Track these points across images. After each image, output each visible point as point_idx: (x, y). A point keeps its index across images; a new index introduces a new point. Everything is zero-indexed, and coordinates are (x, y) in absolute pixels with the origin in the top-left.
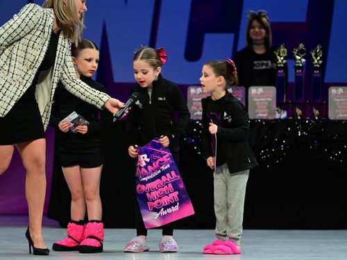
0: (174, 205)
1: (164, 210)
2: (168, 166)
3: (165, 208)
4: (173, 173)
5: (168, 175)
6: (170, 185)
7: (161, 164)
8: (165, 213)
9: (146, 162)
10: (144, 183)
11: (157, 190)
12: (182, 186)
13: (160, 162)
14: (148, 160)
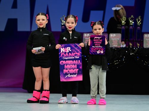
0: (75, 74)
1: (70, 75)
2: (79, 57)
3: (71, 74)
4: (79, 61)
5: (77, 61)
6: (76, 65)
7: (76, 55)
8: (70, 76)
9: (69, 51)
10: (66, 60)
11: (70, 65)
12: (81, 67)
13: (75, 54)
14: (70, 50)
